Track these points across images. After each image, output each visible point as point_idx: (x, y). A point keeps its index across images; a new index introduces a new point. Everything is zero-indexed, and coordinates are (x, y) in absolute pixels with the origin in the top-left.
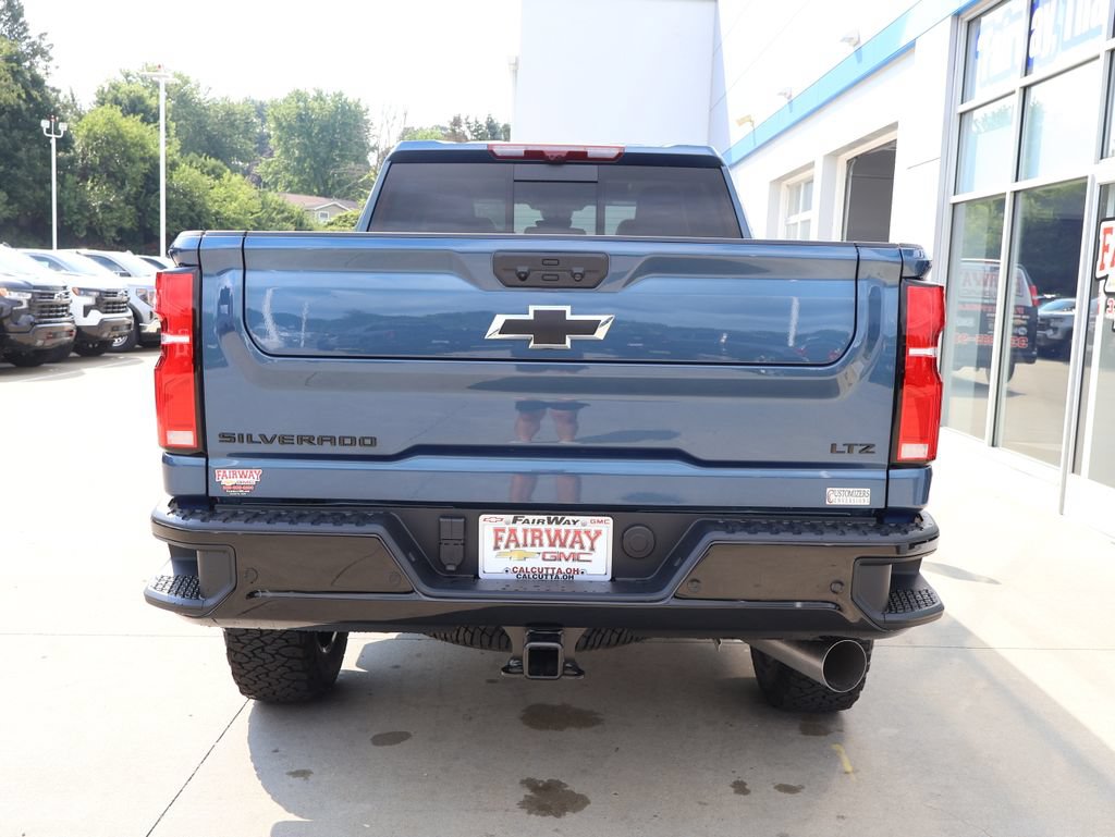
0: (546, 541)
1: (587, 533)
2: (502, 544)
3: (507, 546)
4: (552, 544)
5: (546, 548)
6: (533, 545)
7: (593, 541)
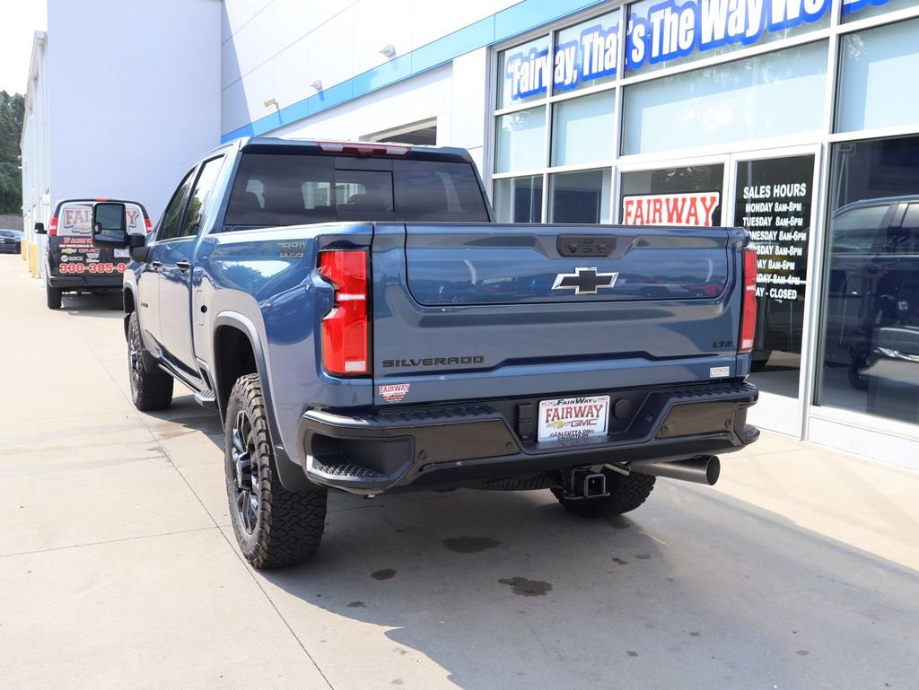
0: (573, 414)
1: (596, 407)
2: (550, 419)
3: (553, 420)
4: (577, 416)
5: (574, 419)
6: (567, 417)
7: (598, 411)
